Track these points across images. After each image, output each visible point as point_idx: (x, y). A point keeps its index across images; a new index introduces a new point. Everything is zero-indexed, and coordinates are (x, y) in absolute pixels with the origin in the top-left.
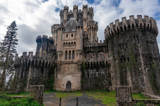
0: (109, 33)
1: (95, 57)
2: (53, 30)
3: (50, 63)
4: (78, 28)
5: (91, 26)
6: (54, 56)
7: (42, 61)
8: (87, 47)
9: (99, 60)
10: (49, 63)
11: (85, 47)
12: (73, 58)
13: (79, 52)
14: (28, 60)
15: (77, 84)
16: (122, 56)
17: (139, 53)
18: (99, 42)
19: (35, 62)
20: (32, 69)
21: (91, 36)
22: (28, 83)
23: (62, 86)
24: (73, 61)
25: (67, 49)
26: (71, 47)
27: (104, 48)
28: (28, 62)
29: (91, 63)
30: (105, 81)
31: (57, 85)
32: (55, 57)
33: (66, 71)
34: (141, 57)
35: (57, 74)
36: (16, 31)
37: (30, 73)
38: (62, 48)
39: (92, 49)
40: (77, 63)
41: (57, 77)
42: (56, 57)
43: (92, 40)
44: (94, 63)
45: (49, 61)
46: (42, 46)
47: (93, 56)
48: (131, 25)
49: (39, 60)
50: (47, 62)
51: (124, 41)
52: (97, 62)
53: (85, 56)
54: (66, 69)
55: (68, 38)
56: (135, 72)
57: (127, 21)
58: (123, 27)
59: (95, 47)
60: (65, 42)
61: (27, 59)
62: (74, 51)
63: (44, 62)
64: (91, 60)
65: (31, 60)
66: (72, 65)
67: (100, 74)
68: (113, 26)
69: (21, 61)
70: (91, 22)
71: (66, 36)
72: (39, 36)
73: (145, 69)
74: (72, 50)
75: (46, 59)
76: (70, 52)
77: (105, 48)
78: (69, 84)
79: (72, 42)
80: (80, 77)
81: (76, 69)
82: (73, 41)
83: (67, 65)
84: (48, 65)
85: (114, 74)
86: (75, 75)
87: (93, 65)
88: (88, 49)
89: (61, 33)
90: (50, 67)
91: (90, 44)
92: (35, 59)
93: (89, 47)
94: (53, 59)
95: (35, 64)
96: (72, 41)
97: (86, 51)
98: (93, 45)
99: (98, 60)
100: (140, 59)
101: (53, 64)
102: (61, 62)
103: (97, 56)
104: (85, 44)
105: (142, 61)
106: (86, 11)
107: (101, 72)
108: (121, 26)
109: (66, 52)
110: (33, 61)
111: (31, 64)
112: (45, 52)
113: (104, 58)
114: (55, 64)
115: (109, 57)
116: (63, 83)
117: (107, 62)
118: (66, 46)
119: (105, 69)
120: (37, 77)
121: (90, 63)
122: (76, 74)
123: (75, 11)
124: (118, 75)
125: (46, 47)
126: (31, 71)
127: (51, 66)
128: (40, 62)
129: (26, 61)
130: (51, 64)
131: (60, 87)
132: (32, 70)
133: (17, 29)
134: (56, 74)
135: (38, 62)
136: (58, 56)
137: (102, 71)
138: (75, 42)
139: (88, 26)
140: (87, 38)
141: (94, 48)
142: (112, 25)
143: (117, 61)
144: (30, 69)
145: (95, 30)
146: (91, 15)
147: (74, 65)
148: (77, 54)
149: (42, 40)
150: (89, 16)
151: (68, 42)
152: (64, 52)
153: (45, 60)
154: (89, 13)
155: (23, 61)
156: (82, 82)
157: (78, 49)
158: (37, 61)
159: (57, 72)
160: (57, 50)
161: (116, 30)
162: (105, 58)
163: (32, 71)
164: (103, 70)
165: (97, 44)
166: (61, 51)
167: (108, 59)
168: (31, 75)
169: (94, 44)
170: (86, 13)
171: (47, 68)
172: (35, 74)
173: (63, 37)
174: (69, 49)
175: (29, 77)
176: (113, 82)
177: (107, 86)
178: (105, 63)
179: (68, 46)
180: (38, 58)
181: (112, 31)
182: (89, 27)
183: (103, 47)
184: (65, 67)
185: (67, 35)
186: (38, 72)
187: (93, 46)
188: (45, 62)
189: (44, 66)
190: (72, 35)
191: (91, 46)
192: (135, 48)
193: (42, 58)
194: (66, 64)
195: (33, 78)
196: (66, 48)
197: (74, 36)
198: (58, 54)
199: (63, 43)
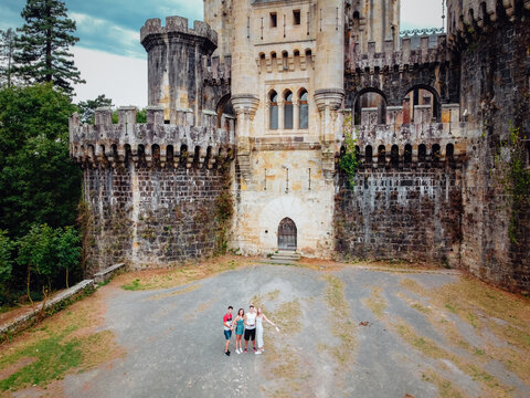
1: (400, 122)
3: (209, 149)
6: (223, 120)
7: (177, 148)
8: (358, 70)
9: (419, 134)
10: (203, 152)
11: (353, 68)
12: (304, 125)
13: (327, 102)
14: (122, 143)
15: (321, 232)
19: (148, 151)
20: (140, 178)
21: (372, 6)
22: (135, 234)
23: (262, 234)
24: (301, 139)
25: (275, 83)
26: (290, 75)
27: (437, 71)
28: (121, 152)
29: (382, 147)
30: (437, 223)
31: (241, 230)
32: (228, 120)
33: (272, 177)
35: (239, 187)
37: (136, 193)
38: (254, 78)
39: (381, 77)
40: (317, 148)
41: (239, 200)
42: (231, 122)
44: (395, 148)
45: (204, 142)
46: (167, 67)
47: (391, 117)
49: (163, 143)
50: (198, 148)
52: (408, 147)
53: (357, 122)
54: (275, 171)
55: (276, 34)
59: (396, 67)
60: (267, 51)
61: (117, 141)
62: (302, 92)
63: (184, 147)
64: (379, 137)
65: (133, 144)
66: (296, 153)
69: (93, 148)
71: (268, 20)
72: (152, 21)
74: (294, 90)
75: (193, 137)
77: (443, 71)
78: (288, 229)
79: (297, 53)
80: (333, 204)
81: (314, 171)
82: (302, 48)
83: (277, 153)
84: (202, 160)
85: (481, 207)
86: (311, 196)
87: (388, 160)
88: (363, 79)
90: (210, 166)
91: (376, 56)
92: (148, 141)
93: (367, 69)
94: (221, 132)
95: (149, 159)
96: (295, 46)
98: (389, 57)
99: (413, 139)
101: (220, 150)
102: (251, 140)
103: (408, 119)
104: (351, 56)
107: (422, 188)
110: (142, 148)
111: (134, 159)
112: (182, 93)
113: (440, 128)
114: (229, 150)
115: (462, 126)
116: (264, 224)
117: (450, 147)
118: (269, 69)
119: (440, 173)
120: (166, 212)
121: (375, 152)
122: (315, 192)
124: (502, 216)
126: (141, 189)
127: (214, 161)
128: (170, 148)
129: (115, 147)
130: (214, 152)
131: (255, 239)
132: (144, 184)
134: (233, 188)
135: (163, 152)
136: (241, 117)
137: (424, 184)
138: (309, 52)
140: (357, 14)
141: (391, 72)
144: (135, 181)
147: (307, 155)
148: (320, 110)
149: (166, 41)
151: (279, 50)
152: (264, 99)
153: (188, 138)
155: (103, 147)
157: (324, 87)
158: (155, 147)
159: (239, 181)
160: (234, 93)
162: (446, 128)
163: (145, 188)
164: (428, 180)
166: (250, 97)
167: (457, 132)
168: (142, 204)
169: (395, 56)
171: (198, 172)
172: (154, 199)
173: (256, 24)
174: (284, 82)
177: (442, 244)
178: (443, 152)
179: (281, 68)
180: (161, 136)
183: (432, 69)
184: (271, 161)
185: (274, 17)
186: (168, 189)
187: (390, 64)
188: (191, 150)
189: (189, 165)
190: (297, 15)
191: (380, 64)
193: (175, 134)
194: (273, 148)
195: (151, 213)
196: (271, 77)
197: (304, 19)
198: (239, 106)
199: (257, 56)
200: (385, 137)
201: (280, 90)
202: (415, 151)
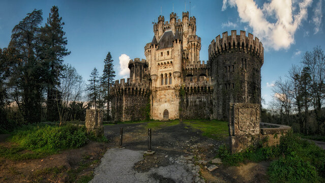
0: (215, 49)
1: (196, 80)
2: (147, 51)
3: (144, 89)
4: (175, 42)
5: (193, 43)
7: (135, 89)
8: (186, 69)
9: (201, 84)
10: (142, 90)
12: (170, 83)
13: (176, 75)
14: (121, 88)
15: (175, 113)
16: (227, 81)
17: (244, 80)
18: (202, 63)
19: (127, 90)
21: (192, 56)
22: (123, 113)
23: (159, 115)
24: (170, 86)
25: (163, 71)
26: (167, 69)
28: (121, 91)
29: (191, 87)
30: (207, 109)
31: (153, 114)
32: (149, 82)
33: (162, 98)
34: (246, 85)
35: (153, 102)
36: (112, 63)
37: (124, 102)
38: (157, 70)
39: (192, 71)
40: (174, 89)
41: (153, 105)
43: (193, 60)
44: (195, 87)
45: (142, 87)
46: (134, 72)
47: (194, 79)
48: (241, 44)
50: (140, 89)
51: (231, 62)
52: (198, 87)
53: (184, 80)
54: (163, 96)
55: (162, 58)
56: (238, 99)
57: (237, 36)
58: (232, 44)
60: (160, 63)
62: (170, 74)
63: (137, 89)
65: (124, 88)
66: (168, 91)
67: (200, 101)
68: (220, 41)
69: (114, 91)
70: (193, 37)
71: (160, 54)
73: (248, 97)
74: (168, 73)
75: (139, 86)
76: (166, 75)
78: (166, 113)
79: (168, 63)
81: (173, 96)
82: (170, 61)
83: (163, 91)
84: (142, 92)
85: (216, 102)
86: (172, 103)
87: (193, 91)
89: (154, 51)
90: (144, 95)
92: (127, 87)
93: (189, 69)
94: (147, 85)
95: (128, 92)
96: (168, 61)
97: (185, 74)
98: (194, 66)
100: (245, 86)
101: (147, 90)
102: (156, 88)
103: (198, 80)
104: (184, 66)
105: (246, 89)
106: (187, 21)
107: (203, 99)
108: (229, 41)
109: (162, 75)
110: (126, 89)
111: (124, 92)
113: (206, 82)
114: (149, 91)
115: (212, 82)
116: (160, 112)
117: (209, 88)
118: (161, 68)
119: (207, 95)
120: (132, 107)
121: (190, 89)
122: (174, 101)
123: (172, 22)
125: (139, 73)
127: (145, 93)
128: (133, 89)
129: (119, 89)
130: (145, 91)
131: (157, 116)
133: (113, 61)
134: (151, 102)
136: (153, 81)
138: (171, 62)
139: (188, 42)
140: (187, 58)
141: (195, 70)
142: (218, 38)
143: (221, 86)
144: (124, 98)
145: (197, 49)
146: (194, 27)
147: (171, 91)
148: (175, 78)
149: (134, 65)
150: (190, 29)
151: (163, 62)
152: (159, 76)
154: (190, 25)
155: (116, 90)
156: (180, 110)
157: (175, 71)
158: (129, 89)
160: (151, 74)
161: (223, 46)
162: (208, 82)
163: (126, 100)
164: (204, 97)
165: (199, 65)
166: (155, 75)
167: (211, 84)
168: (126, 105)
169: (196, 66)
170: (187, 25)
171: (141, 96)
172: (129, 103)
173: (157, 56)
174: (165, 71)
175: (124, 107)
176: (215, 110)
179: (164, 67)
180: (131, 86)
181: (218, 47)
182: (190, 43)
183: (206, 70)
184: (162, 93)
185: (162, 53)
186: (132, 101)
188: (139, 89)
189: (138, 94)
190: (168, 52)
191: (192, 67)
192: (242, 74)
193: (134, 85)
196: (161, 70)
197: (170, 53)
198: (153, 78)
199: (157, 64)
200: (192, 85)
201: (164, 73)
202: (200, 88)
